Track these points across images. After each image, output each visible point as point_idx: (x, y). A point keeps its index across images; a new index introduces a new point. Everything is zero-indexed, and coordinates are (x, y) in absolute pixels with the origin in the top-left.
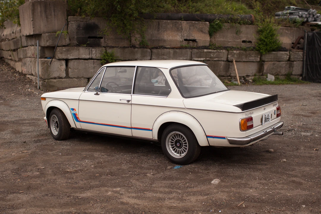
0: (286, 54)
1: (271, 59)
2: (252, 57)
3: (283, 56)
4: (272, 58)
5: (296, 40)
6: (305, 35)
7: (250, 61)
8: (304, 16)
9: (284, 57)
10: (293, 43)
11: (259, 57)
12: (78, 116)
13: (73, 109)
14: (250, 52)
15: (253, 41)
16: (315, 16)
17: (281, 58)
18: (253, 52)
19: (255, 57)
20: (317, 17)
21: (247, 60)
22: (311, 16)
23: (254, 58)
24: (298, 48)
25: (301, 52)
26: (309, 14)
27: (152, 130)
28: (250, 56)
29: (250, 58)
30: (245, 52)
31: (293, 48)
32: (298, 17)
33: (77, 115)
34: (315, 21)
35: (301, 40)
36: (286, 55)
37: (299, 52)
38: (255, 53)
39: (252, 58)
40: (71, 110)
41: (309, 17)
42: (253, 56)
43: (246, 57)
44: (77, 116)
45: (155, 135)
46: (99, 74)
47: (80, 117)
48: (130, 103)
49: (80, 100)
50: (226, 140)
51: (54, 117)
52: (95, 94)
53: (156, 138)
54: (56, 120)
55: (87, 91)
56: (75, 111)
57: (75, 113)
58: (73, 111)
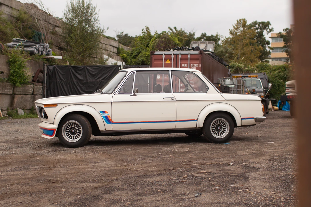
0: (31, 87)
1: (20, 92)
2: (7, 89)
3: (29, 89)
4: (22, 91)
5: (35, 74)
6: (44, 69)
7: (5, 93)
8: (40, 49)
9: (30, 91)
10: (33, 77)
11: (12, 89)
12: (111, 118)
13: (104, 112)
14: (5, 83)
15: (5, 72)
16: (47, 51)
17: (28, 91)
18: (8, 83)
19: (9, 89)
20: (49, 51)
21: (3, 93)
22: (45, 50)
23: (8, 90)
24: (38, 82)
25: (41, 85)
26: (44, 48)
27: (197, 120)
28: (6, 88)
29: (6, 90)
30: (2, 83)
31: (33, 81)
32: (36, 50)
33: (110, 117)
34: (48, 54)
35: (41, 75)
36: (31, 88)
37: (40, 85)
38: (10, 84)
39: (7, 90)
40: (100, 113)
41: (43, 51)
42: (8, 88)
43: (3, 89)
44: (109, 118)
45: (201, 124)
46: (128, 77)
47: (114, 119)
48: (175, 100)
49: (113, 102)
50: (253, 120)
51: (68, 124)
52: (131, 96)
53: (201, 126)
54: (71, 127)
55: (118, 93)
56: (107, 114)
57: (106, 115)
58: (103, 114)
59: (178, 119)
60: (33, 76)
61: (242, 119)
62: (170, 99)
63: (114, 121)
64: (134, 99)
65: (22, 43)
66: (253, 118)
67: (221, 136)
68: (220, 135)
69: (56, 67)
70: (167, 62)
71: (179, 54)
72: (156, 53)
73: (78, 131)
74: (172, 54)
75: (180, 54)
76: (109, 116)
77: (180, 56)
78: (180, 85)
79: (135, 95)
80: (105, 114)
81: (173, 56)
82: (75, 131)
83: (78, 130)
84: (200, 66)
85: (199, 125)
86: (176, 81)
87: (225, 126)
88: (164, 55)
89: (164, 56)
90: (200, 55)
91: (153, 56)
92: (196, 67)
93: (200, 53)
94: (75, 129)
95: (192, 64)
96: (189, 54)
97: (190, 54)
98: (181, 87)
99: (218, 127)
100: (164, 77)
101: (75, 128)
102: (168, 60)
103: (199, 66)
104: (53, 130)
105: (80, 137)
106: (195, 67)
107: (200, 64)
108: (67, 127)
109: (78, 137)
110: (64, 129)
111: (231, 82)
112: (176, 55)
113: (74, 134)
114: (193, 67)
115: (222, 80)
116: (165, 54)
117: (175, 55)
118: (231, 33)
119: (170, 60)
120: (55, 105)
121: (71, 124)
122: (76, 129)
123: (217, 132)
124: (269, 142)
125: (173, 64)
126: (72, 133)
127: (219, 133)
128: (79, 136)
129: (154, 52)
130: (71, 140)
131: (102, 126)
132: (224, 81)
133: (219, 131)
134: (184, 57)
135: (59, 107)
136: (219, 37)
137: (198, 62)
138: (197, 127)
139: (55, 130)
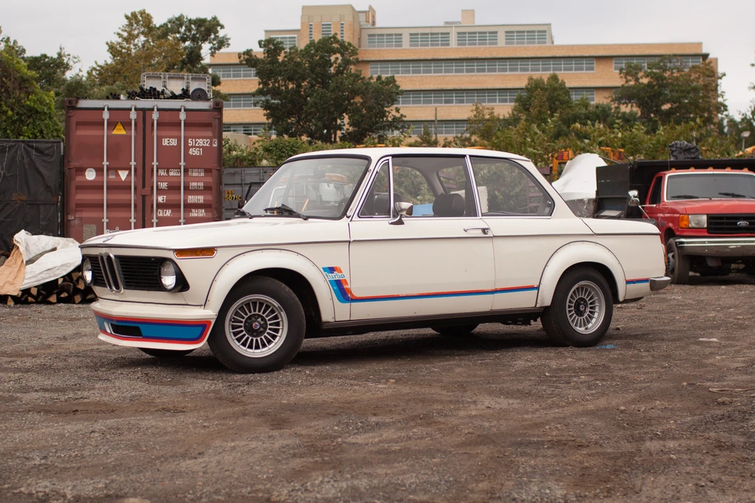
12: (348, 287)
13: (332, 270)
27: (538, 288)
33: (347, 284)
40: (324, 273)
44: (345, 287)
46: (377, 172)
47: (356, 289)
48: (490, 234)
49: (354, 241)
50: (647, 284)
52: (392, 223)
53: (548, 302)
54: (249, 314)
55: (360, 217)
56: (340, 274)
57: (337, 279)
58: (331, 275)
59: (499, 287)
61: (627, 282)
62: (479, 233)
63: (357, 294)
64: (398, 232)
66: (644, 280)
67: (586, 329)
68: (585, 325)
70: (115, 132)
71: (153, 110)
72: (83, 104)
73: (272, 324)
74: (130, 109)
75: (155, 110)
76: (345, 280)
77: (155, 116)
78: (157, 200)
79: (400, 222)
80: (335, 276)
81: (133, 115)
82: (261, 326)
83: (269, 323)
84: (215, 145)
85: (543, 302)
86: (144, 186)
87: (594, 302)
88: (106, 109)
89: (106, 115)
90: (216, 113)
91: (72, 113)
92: (203, 147)
93: (214, 108)
94: (259, 320)
95: (192, 138)
96: (183, 110)
97: (185, 110)
98: (160, 206)
99: (579, 304)
100: (108, 175)
101: (259, 316)
102: (119, 126)
103: (211, 144)
104: (202, 325)
105: (278, 343)
106: (199, 147)
107: (215, 138)
112: (144, 112)
113: (257, 333)
114: (194, 147)
116: (109, 109)
117: (141, 113)
119: (127, 125)
120: (208, 251)
121: (248, 306)
122: (264, 319)
123: (578, 319)
125: (135, 136)
126: (252, 331)
127: (581, 319)
129: (77, 102)
130: (249, 350)
131: (331, 309)
133: (582, 314)
134: (168, 117)
135: (220, 257)
137: (209, 134)
138: (538, 306)
139: (210, 322)
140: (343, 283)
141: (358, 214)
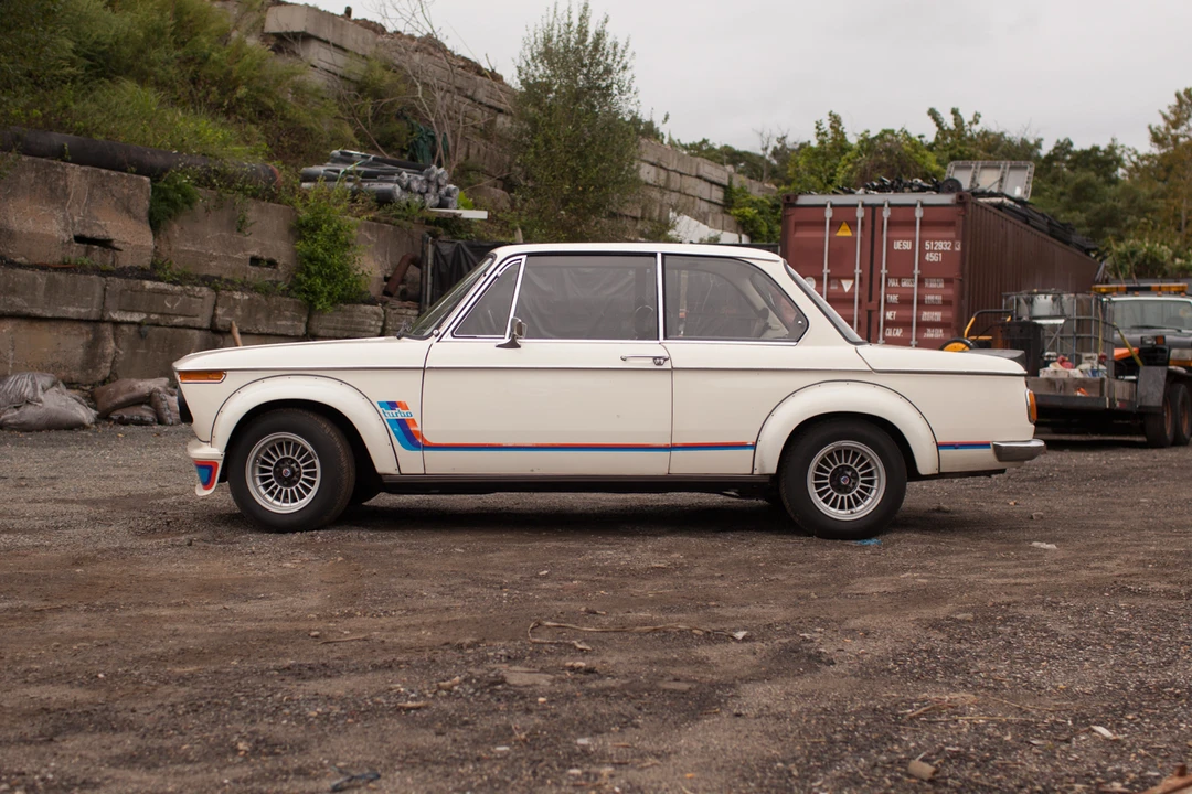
0: (376, 314)
1: (335, 329)
2: (286, 318)
3: (368, 320)
4: (339, 326)
5: (395, 270)
6: (423, 253)
7: (278, 332)
8: (415, 185)
9: (371, 325)
10: (386, 279)
11: (304, 318)
12: (419, 429)
13: (393, 405)
14: (279, 298)
15: (281, 261)
16: (442, 192)
17: (362, 328)
18: (288, 299)
19: (293, 318)
20: (448, 194)
21: (270, 331)
22: (433, 189)
23: (289, 323)
24: (404, 296)
25: (414, 309)
26: (429, 181)
27: (754, 446)
28: (281, 316)
29: (279, 323)
30: (266, 300)
31: (386, 293)
32: (398, 189)
33: (415, 424)
34: (443, 204)
35: (413, 272)
36: (376, 317)
37: (408, 308)
38: (296, 303)
39: (283, 323)
40: (380, 410)
41: (427, 192)
42: (287, 313)
43: (268, 318)
44: (412, 429)
45: (768, 460)
46: (496, 276)
47: (431, 431)
48: (667, 365)
49: (430, 369)
50: (989, 452)
51: (271, 445)
52: (499, 346)
53: (772, 468)
54: (281, 457)
55: (453, 337)
56: (405, 412)
57: (400, 417)
58: (390, 412)
59: (677, 441)
60: (388, 275)
61: (940, 446)
62: (649, 364)
63: (432, 439)
64: (509, 358)
65: (360, 165)
66: (985, 445)
67: (852, 513)
68: (850, 505)
69: (464, 247)
70: (840, 234)
71: (883, 206)
72: (804, 200)
73: (306, 474)
74: (856, 206)
75: (886, 206)
76: (413, 420)
77: (886, 213)
78: (885, 316)
79: (513, 345)
80: (399, 414)
81: (860, 213)
82: (293, 473)
83: (303, 471)
84: (958, 249)
85: (762, 466)
86: (870, 299)
87: (871, 474)
88: (829, 206)
89: (829, 213)
90: (960, 209)
91: (790, 211)
92: (943, 251)
93: (958, 203)
94: (294, 465)
95: (930, 239)
96: (919, 206)
97: (922, 205)
98: (888, 324)
100: (828, 285)
101: (293, 461)
102: (845, 227)
103: (953, 247)
104: (207, 465)
105: (309, 498)
106: (939, 251)
107: (957, 239)
108: (268, 455)
109: (302, 497)
110: (254, 462)
111: (1055, 305)
112: (874, 209)
113: (290, 482)
114: (933, 251)
115: (1022, 301)
116: (832, 206)
117: (870, 210)
118: (1157, 139)
119: (852, 225)
120: (215, 375)
121: (280, 446)
122: (298, 466)
123: (837, 497)
124: (1035, 544)
125: (861, 238)
126: (284, 480)
127: (843, 498)
128: (308, 493)
129: (796, 198)
130: (276, 502)
131: (386, 455)
132: (1030, 302)
133: (846, 490)
134: (901, 215)
135: (230, 382)
136: (1118, 152)
137: (952, 234)
138: (756, 472)
139: (217, 464)
140: (410, 424)
141: (452, 332)
